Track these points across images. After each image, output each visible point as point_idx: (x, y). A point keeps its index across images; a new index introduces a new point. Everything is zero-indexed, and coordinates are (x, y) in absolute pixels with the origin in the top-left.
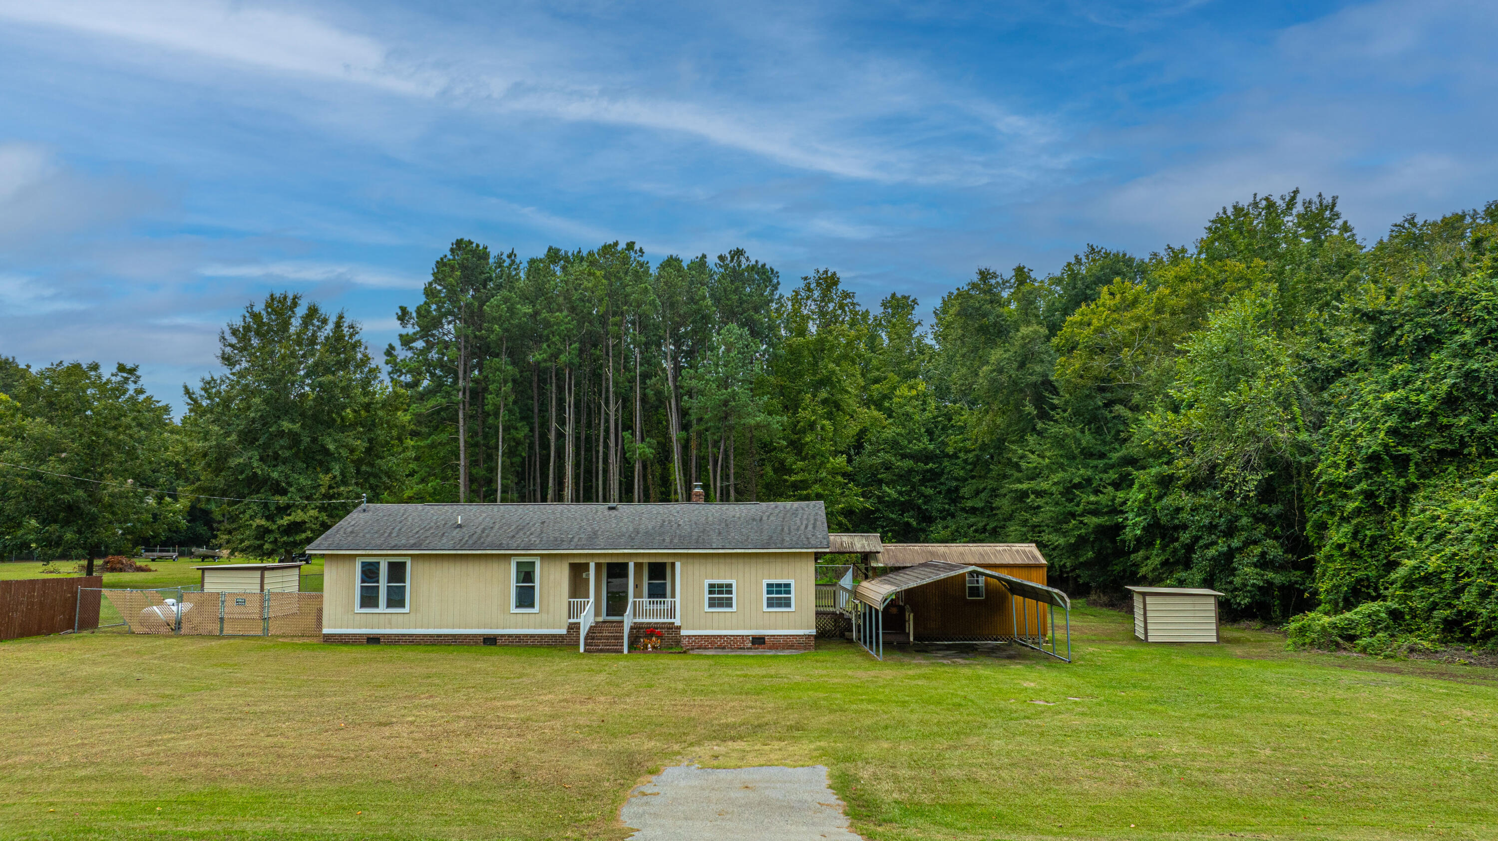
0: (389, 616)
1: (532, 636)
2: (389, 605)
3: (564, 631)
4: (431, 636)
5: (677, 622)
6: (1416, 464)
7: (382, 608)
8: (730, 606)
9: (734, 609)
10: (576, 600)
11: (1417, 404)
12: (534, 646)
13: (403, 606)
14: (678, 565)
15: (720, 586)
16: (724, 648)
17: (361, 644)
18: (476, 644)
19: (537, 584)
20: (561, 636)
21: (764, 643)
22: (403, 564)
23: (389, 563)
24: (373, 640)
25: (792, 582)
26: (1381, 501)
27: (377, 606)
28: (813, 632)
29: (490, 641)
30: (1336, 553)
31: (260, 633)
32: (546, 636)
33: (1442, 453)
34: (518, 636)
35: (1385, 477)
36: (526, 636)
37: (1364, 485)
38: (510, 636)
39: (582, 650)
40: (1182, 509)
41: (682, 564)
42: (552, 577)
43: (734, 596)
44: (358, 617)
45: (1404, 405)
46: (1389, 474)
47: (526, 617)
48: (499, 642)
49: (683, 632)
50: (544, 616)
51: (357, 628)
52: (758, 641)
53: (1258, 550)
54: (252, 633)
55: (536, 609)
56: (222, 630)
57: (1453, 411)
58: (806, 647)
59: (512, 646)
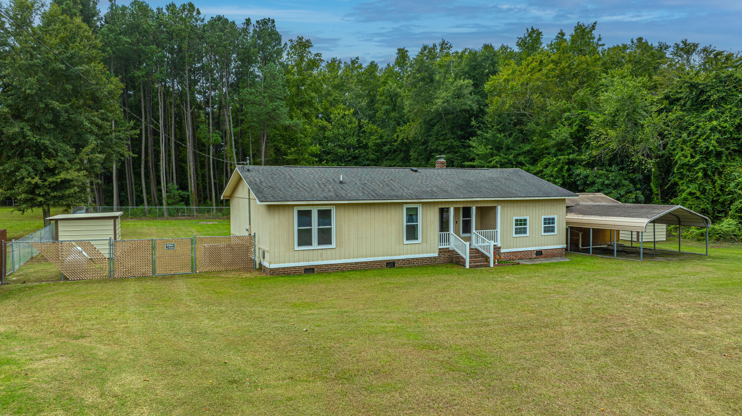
0: (321, 251)
1: (417, 259)
2: (319, 243)
3: (436, 255)
4: (351, 264)
5: (499, 244)
6: (726, 156)
7: (315, 245)
8: (525, 232)
9: (528, 234)
10: (443, 233)
11: (725, 128)
12: (419, 266)
13: (330, 243)
14: (499, 208)
15: (521, 220)
16: (522, 259)
17: (300, 275)
18: (382, 268)
19: (420, 223)
20: (435, 258)
21: (542, 254)
22: (330, 211)
23: (319, 211)
24: (309, 270)
25: (555, 217)
26: (709, 173)
27: (311, 244)
28: (565, 246)
29: (391, 264)
30: (689, 197)
31: (189, 271)
32: (426, 258)
33: (735, 151)
34: (408, 260)
35: (711, 162)
36: (413, 259)
37: (701, 165)
38: (403, 260)
39: (467, 266)
40: (588, 176)
41: (502, 207)
42: (428, 218)
43: (528, 226)
44: (297, 254)
45: (719, 128)
46: (713, 160)
47: (413, 246)
48: (396, 265)
49: (502, 251)
50: (425, 244)
51: (297, 262)
52: (539, 253)
53: (634, 196)
54: (182, 272)
55: (419, 241)
56: (154, 271)
57: (738, 131)
58: (561, 256)
59: (405, 267)
